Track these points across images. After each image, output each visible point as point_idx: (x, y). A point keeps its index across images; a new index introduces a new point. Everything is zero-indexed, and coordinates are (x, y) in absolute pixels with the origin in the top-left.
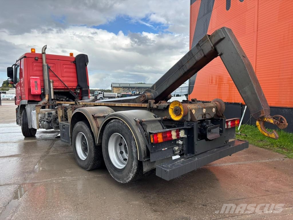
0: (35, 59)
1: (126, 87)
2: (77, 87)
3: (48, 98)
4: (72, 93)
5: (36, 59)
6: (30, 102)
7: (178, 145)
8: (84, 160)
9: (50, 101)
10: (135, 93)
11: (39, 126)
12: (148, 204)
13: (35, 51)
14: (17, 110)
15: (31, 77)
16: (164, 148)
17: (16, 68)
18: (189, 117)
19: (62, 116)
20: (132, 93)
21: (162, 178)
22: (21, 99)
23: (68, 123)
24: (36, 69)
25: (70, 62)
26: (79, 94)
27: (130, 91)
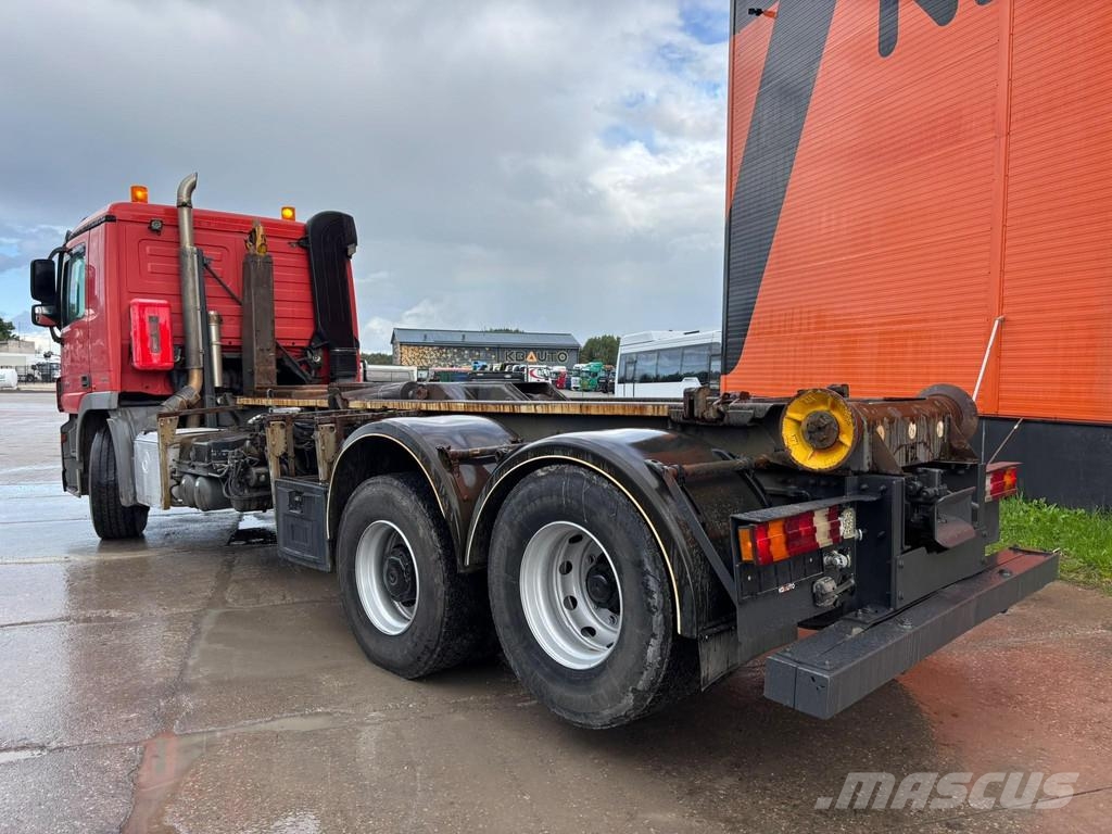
0: (150, 228)
1: (449, 346)
2: (311, 341)
3: (200, 385)
4: (290, 365)
5: (156, 226)
6: (128, 399)
7: (831, 570)
8: (394, 633)
9: (207, 397)
10: (488, 369)
11: (172, 496)
12: (721, 821)
13: (146, 197)
14: (65, 432)
15: (131, 299)
16: (785, 585)
17: (67, 263)
18: (865, 457)
19: (285, 454)
20: (475, 368)
21: (799, 708)
22: (88, 386)
23: (319, 481)
24: (152, 266)
25: (287, 241)
26: (318, 367)
27: (463, 360)
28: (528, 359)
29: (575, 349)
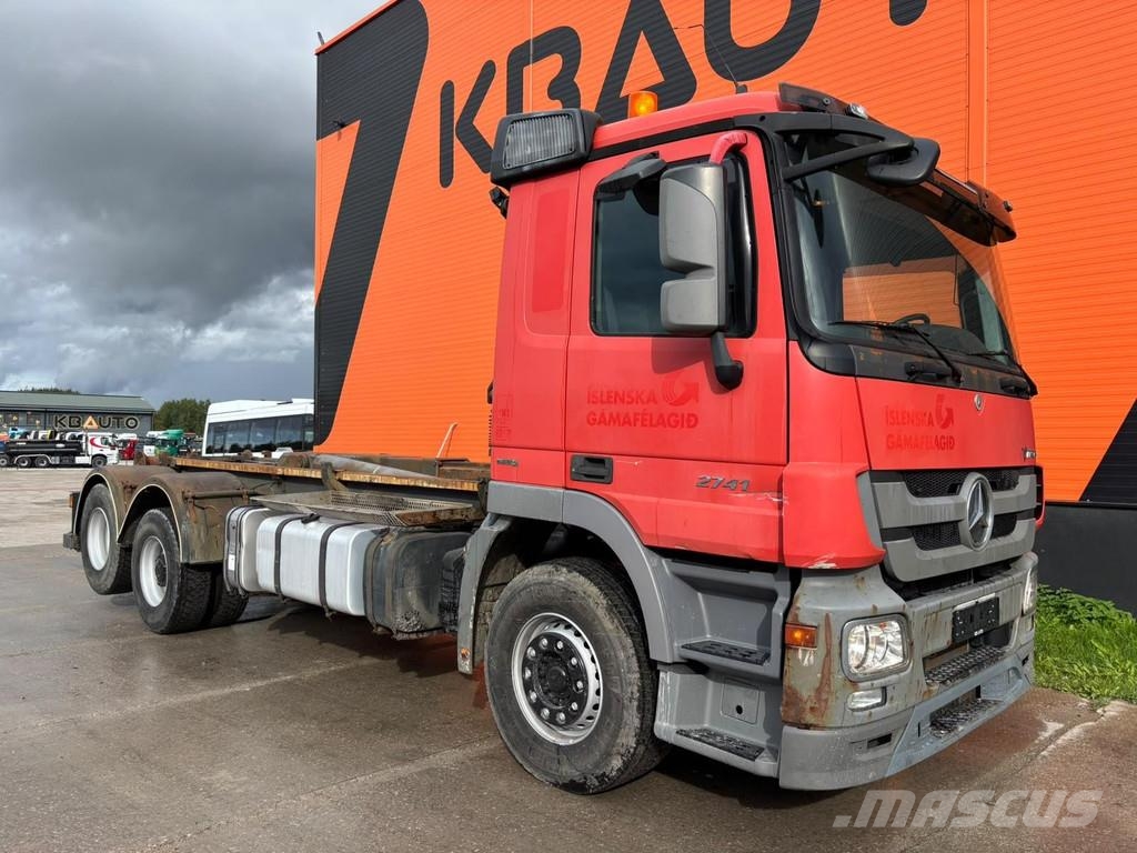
28: (86, 425)
29: (149, 414)
